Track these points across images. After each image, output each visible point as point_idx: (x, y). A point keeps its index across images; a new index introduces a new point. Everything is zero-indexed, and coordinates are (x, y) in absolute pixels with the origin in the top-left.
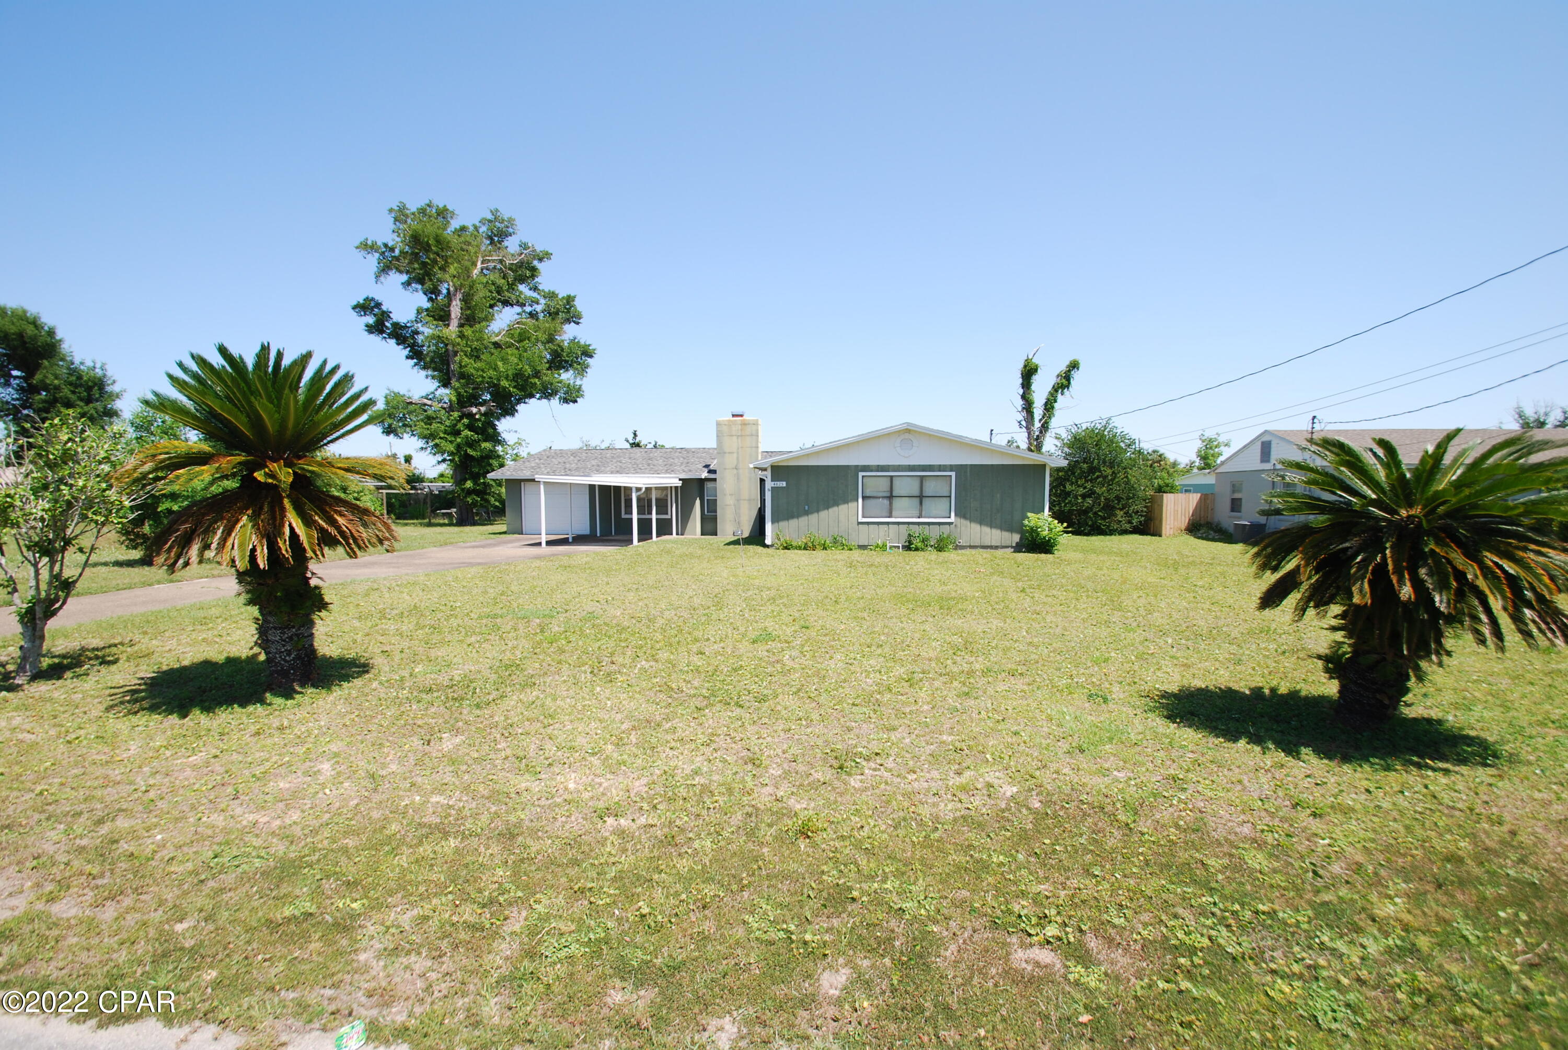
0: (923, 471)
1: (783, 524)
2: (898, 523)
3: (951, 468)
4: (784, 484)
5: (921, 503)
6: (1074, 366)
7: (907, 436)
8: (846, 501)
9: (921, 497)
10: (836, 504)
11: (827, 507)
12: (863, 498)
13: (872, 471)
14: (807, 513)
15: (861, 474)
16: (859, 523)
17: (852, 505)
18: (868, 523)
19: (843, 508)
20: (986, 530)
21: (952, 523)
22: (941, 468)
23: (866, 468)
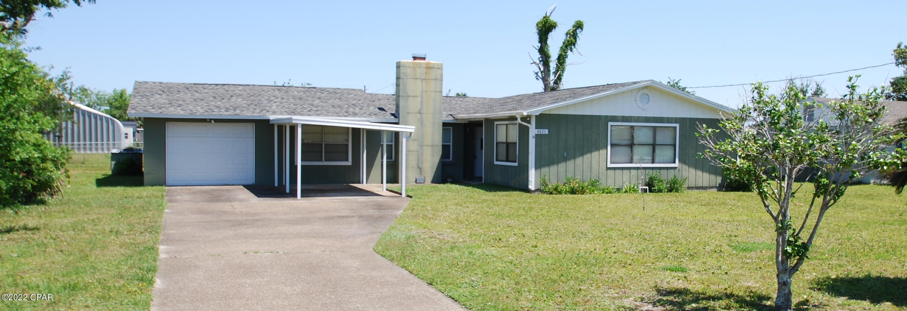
0: (656, 122)
1: (545, 170)
2: (638, 168)
3: (676, 120)
4: (546, 132)
5: (654, 151)
6: (579, 26)
7: (645, 91)
8: (598, 149)
9: (654, 146)
10: (590, 151)
11: (582, 154)
12: (612, 145)
13: (618, 121)
14: (565, 159)
15: (610, 124)
16: (608, 169)
17: (603, 152)
18: (615, 169)
19: (595, 154)
20: (699, 173)
21: (676, 168)
22: (669, 120)
23: (614, 119)
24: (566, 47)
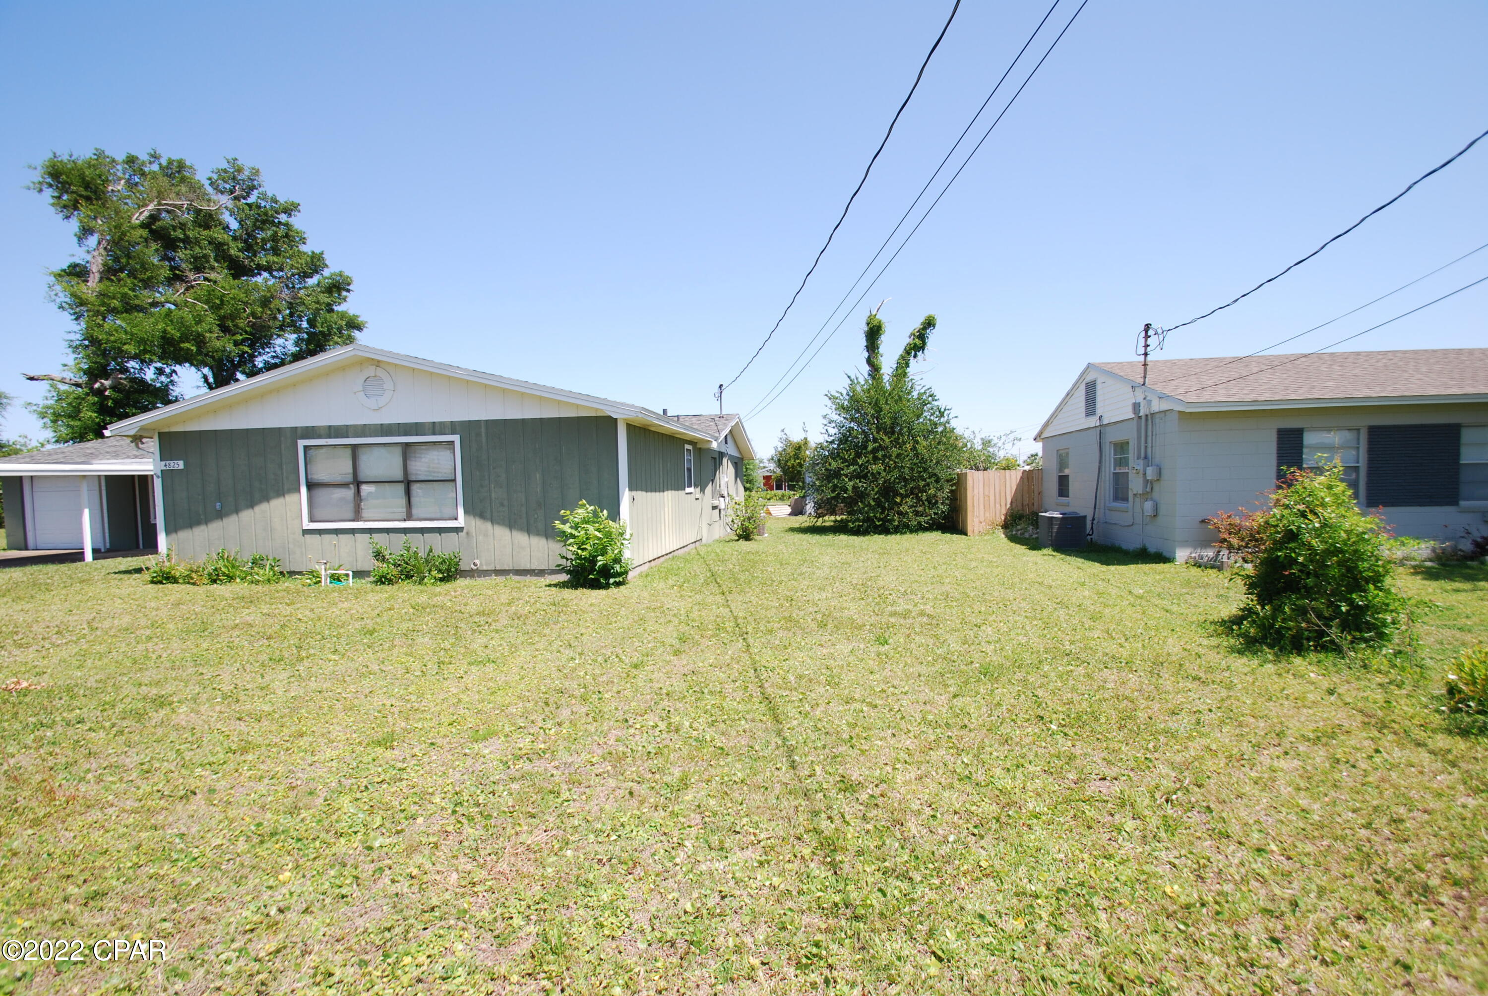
0: (406, 434)
1: (183, 535)
2: (371, 531)
3: (453, 427)
4: (180, 465)
5: (408, 493)
6: (929, 323)
7: (371, 371)
8: (281, 492)
9: (408, 483)
10: (266, 498)
11: (251, 505)
12: (311, 486)
13: (319, 437)
14: (220, 515)
15: (301, 443)
16: (306, 532)
17: (290, 498)
18: (320, 532)
19: (276, 504)
20: (521, 538)
21: (458, 530)
22: (435, 428)
23: (310, 432)
24: (908, 353)
